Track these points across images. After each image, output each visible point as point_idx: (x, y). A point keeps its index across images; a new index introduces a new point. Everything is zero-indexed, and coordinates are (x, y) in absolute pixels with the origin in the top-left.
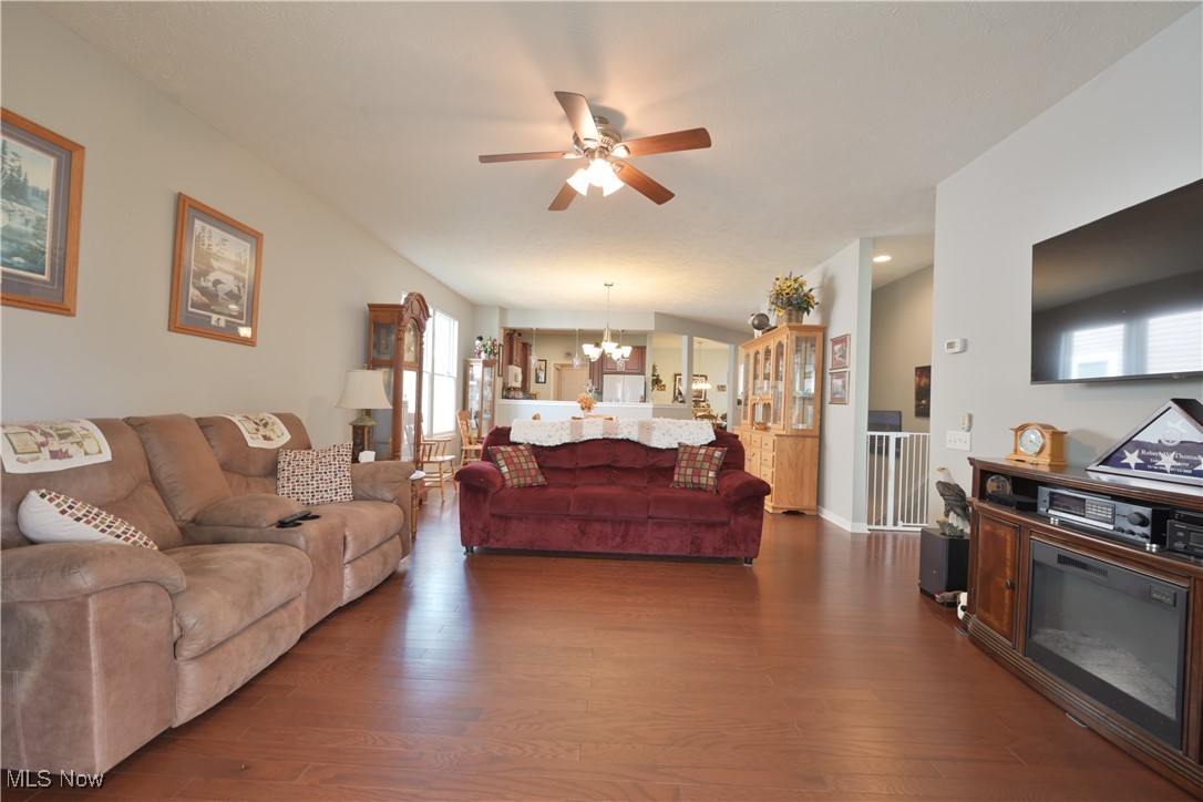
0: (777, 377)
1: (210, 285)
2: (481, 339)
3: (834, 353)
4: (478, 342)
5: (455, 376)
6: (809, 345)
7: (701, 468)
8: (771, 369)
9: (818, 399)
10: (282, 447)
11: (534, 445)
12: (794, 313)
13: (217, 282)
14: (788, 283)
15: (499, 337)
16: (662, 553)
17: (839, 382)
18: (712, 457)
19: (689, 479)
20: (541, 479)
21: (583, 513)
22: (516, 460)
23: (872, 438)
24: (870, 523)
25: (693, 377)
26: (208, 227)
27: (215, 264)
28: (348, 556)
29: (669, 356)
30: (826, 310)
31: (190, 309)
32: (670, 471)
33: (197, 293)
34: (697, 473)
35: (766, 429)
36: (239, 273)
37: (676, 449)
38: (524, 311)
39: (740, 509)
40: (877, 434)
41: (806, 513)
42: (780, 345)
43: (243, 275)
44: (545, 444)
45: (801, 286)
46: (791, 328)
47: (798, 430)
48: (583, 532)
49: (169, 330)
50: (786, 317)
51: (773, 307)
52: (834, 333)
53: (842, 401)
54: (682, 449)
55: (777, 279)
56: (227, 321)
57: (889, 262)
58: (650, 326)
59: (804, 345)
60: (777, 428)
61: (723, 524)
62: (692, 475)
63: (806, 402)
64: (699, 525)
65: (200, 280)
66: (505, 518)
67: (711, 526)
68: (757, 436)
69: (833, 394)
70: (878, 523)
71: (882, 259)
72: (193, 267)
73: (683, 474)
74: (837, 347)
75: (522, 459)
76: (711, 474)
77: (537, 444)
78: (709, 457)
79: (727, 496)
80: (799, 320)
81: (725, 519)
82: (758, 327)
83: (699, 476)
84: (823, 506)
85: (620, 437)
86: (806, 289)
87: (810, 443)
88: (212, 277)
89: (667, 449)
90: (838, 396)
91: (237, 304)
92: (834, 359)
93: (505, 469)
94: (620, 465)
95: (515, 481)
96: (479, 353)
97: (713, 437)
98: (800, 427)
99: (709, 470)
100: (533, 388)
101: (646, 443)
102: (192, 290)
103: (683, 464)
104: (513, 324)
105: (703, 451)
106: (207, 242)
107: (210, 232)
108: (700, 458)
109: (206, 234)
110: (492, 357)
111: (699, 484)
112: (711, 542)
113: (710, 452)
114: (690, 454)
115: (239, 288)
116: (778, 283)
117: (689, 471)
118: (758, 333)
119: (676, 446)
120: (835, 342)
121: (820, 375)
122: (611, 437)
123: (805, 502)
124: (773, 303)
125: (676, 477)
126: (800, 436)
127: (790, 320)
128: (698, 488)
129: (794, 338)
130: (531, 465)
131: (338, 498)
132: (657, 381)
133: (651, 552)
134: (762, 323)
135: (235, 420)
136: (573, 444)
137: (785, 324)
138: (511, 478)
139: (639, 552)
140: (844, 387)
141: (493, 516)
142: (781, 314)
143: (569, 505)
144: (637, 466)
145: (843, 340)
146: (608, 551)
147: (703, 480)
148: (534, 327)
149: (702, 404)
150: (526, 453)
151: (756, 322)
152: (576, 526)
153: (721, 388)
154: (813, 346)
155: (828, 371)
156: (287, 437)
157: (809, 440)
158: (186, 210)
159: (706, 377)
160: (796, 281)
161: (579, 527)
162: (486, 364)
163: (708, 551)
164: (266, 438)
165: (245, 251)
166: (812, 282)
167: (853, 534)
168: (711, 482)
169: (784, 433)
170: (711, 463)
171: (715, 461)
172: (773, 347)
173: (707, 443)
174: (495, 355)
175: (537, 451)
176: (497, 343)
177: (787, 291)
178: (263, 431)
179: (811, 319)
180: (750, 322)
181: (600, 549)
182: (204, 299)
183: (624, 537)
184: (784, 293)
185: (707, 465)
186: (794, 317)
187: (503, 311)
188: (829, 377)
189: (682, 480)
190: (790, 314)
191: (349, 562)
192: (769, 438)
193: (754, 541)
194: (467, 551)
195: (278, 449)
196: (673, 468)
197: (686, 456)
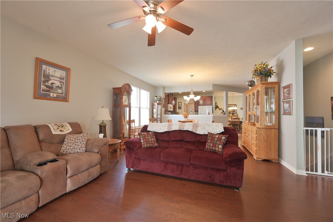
0: (258, 104)
1: (50, 84)
2: (156, 97)
3: (284, 93)
4: (156, 98)
5: (149, 108)
6: (272, 90)
7: (216, 144)
8: (255, 101)
9: (277, 113)
10: (67, 134)
11: (155, 132)
12: (264, 77)
13: (52, 84)
14: (260, 66)
15: (163, 96)
16: (196, 180)
17: (286, 105)
18: (221, 139)
19: (211, 148)
20: (156, 144)
21: (165, 160)
22: (147, 138)
23: (307, 131)
24: (307, 170)
25: (228, 106)
26: (48, 67)
27: (51, 78)
28: (68, 175)
29: (220, 99)
30: (280, 74)
31: (42, 92)
32: (204, 143)
33: (44, 87)
34: (214, 145)
35: (254, 125)
36: (61, 80)
37: (207, 135)
38: (170, 87)
39: (232, 164)
40: (309, 129)
41: (273, 161)
42: (258, 91)
43: (63, 81)
44: (159, 132)
45: (267, 66)
46: (262, 84)
47: (268, 126)
48: (166, 167)
49: (34, 98)
50: (260, 80)
51: (254, 76)
52: (284, 84)
53: (290, 114)
54: (209, 135)
55: (256, 65)
56: (57, 95)
57: (313, 50)
58: (210, 89)
59: (270, 91)
60: (258, 125)
61: (224, 170)
62: (212, 146)
63: (272, 114)
64: (213, 169)
65: (45, 83)
66: (139, 160)
67: (218, 170)
68: (250, 127)
69: (285, 110)
70: (312, 171)
71: (309, 49)
72: (42, 79)
73: (209, 146)
74: (285, 90)
75: (150, 137)
76: (220, 146)
77: (156, 131)
78: (219, 139)
79: (225, 158)
80: (266, 80)
81: (225, 168)
82: (250, 86)
83: (215, 147)
84: (282, 159)
85: (185, 130)
86: (269, 67)
87: (274, 132)
88: (50, 82)
89: (203, 134)
90: (287, 111)
91: (61, 90)
92: (284, 95)
93: (142, 141)
94: (185, 140)
95: (145, 145)
96: (156, 101)
97: (223, 130)
98: (269, 124)
99: (219, 145)
100: (178, 110)
101: (195, 132)
102: (42, 86)
103: (209, 141)
104: (168, 91)
105: (217, 136)
106: (48, 72)
107: (49, 68)
108: (216, 139)
109: (48, 69)
110: (160, 102)
111: (215, 150)
112: (218, 178)
113: (220, 137)
114: (212, 137)
115: (61, 85)
116: (256, 66)
117: (211, 145)
118: (250, 88)
119: (207, 133)
120: (285, 88)
121: (277, 102)
122: (182, 129)
123: (273, 156)
124: (254, 75)
125: (206, 147)
126: (268, 128)
127: (262, 81)
128: (215, 152)
129: (264, 88)
130: (153, 139)
131: (80, 151)
132: (217, 107)
133: (192, 178)
134: (252, 84)
135: (50, 126)
136: (169, 132)
137: (259, 83)
138: (144, 144)
139: (187, 178)
140: (290, 107)
141: (135, 158)
142: (257, 79)
143: (160, 156)
144: (192, 141)
145: (289, 87)
146: (175, 175)
147: (217, 149)
148: (173, 92)
149: (235, 114)
150: (152, 135)
151: (249, 84)
152: (163, 165)
153: (242, 109)
154: (274, 91)
155: (282, 101)
156: (71, 130)
157: (273, 130)
158: (39, 62)
159: (236, 105)
160: (264, 64)
161: (164, 165)
162: (158, 104)
163: (217, 182)
164: (61, 131)
165: (63, 74)
166: (272, 64)
167: (297, 175)
168: (220, 150)
169: (261, 127)
170: (220, 142)
171: (222, 141)
172: (255, 92)
173: (220, 132)
174: (161, 101)
175: (156, 134)
176: (162, 98)
177: (260, 69)
178: (60, 128)
179: (272, 79)
180: (247, 84)
181: (171, 175)
182: (47, 89)
183: (181, 171)
184: (258, 70)
185: (218, 143)
186: (263, 79)
187: (164, 88)
188: (282, 103)
189: (209, 148)
190: (262, 78)
191: (69, 177)
192: (254, 129)
193: (239, 180)
194: (128, 170)
195: (66, 134)
196: (206, 142)
197: (210, 138)
